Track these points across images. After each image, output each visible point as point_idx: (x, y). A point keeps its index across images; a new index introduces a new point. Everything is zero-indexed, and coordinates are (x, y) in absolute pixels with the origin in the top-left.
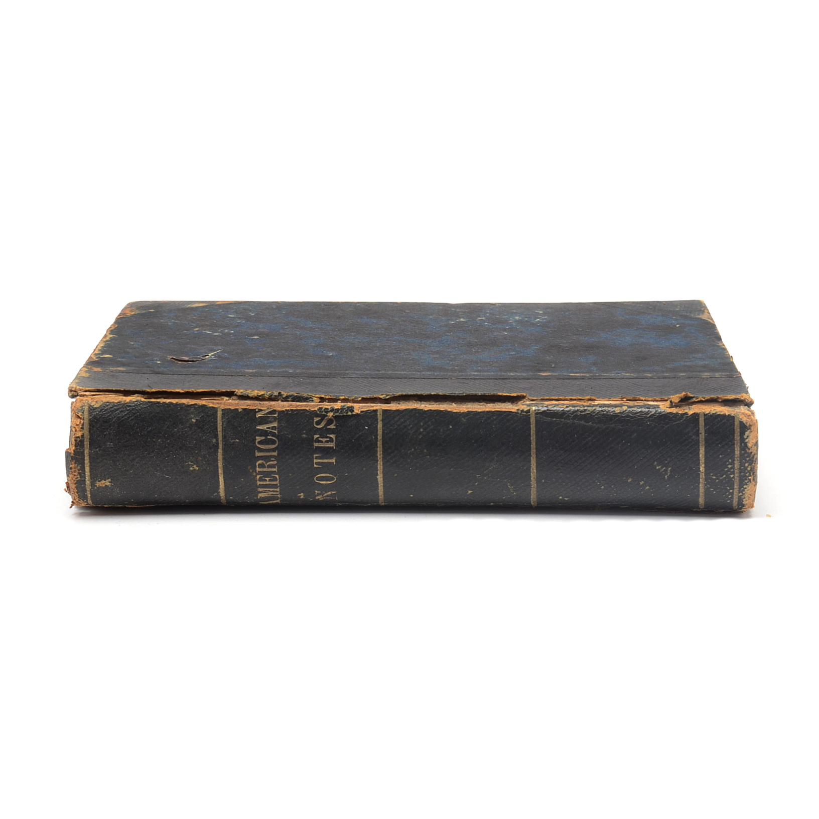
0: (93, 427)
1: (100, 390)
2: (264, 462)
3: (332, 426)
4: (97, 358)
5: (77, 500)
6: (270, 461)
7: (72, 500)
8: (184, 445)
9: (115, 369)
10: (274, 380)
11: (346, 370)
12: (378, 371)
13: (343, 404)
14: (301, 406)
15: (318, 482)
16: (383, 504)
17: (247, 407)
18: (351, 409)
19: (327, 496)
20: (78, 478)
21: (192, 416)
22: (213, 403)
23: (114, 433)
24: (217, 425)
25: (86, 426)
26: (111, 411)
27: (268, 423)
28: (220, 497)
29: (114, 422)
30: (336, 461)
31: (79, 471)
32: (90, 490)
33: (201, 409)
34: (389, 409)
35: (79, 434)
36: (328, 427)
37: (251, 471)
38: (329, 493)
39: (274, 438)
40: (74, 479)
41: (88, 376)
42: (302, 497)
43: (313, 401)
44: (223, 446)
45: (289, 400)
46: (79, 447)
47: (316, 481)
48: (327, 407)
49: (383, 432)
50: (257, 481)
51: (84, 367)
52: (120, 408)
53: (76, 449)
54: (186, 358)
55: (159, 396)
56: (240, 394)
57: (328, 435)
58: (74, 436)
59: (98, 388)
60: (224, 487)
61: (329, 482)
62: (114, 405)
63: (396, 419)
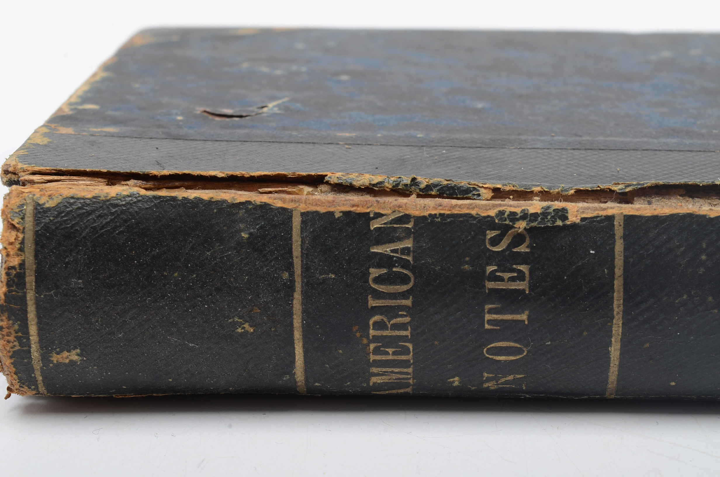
0: (43, 247)
1: (60, 170)
2: (385, 319)
3: (523, 249)
4: (72, 110)
5: (17, 386)
6: (396, 318)
7: (7, 385)
8: (226, 283)
9: (99, 130)
10: (394, 152)
11: (519, 134)
12: (577, 135)
13: (545, 204)
14: (460, 206)
15: (490, 357)
16: (613, 396)
17: (352, 209)
18: (562, 214)
19: (506, 383)
20: (15, 346)
21: (242, 226)
22: (284, 201)
23: (85, 259)
24: (291, 245)
25: (30, 246)
26: (78, 216)
27: (394, 242)
28: (296, 382)
29: (84, 237)
30: (529, 317)
31: (16, 333)
32: (41, 368)
33: (259, 212)
34: (637, 213)
35: (15, 261)
36: (515, 250)
37: (358, 335)
38: (511, 377)
39: (405, 272)
40: (8, 349)
41: (45, 142)
42: (456, 384)
43: (479, 195)
44: (302, 287)
45: (433, 193)
46: (14, 288)
47: (487, 356)
48: (513, 210)
49: (624, 261)
50: (369, 354)
51: (44, 126)
52: (97, 209)
53: (10, 291)
54: (228, 111)
55: (177, 184)
56: (336, 181)
57: (514, 266)
58: (4, 266)
59: (59, 168)
60: (303, 365)
61: (512, 358)
62: (85, 203)
63: (651, 235)
